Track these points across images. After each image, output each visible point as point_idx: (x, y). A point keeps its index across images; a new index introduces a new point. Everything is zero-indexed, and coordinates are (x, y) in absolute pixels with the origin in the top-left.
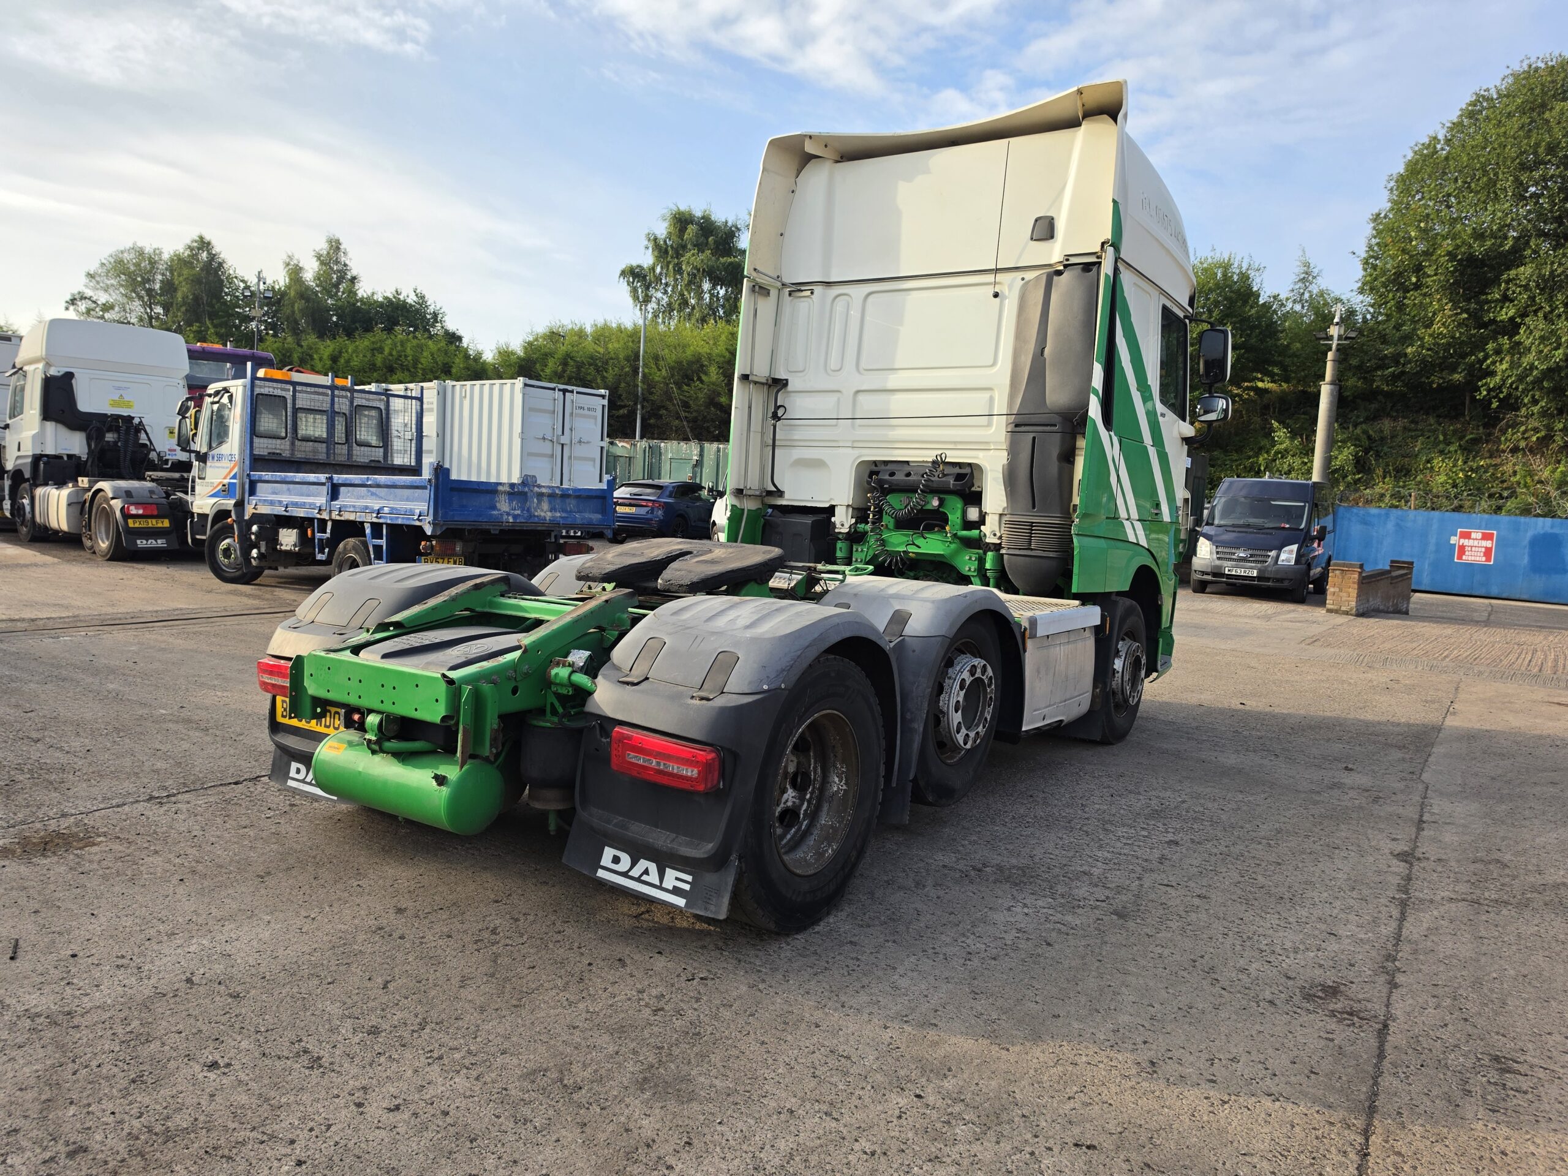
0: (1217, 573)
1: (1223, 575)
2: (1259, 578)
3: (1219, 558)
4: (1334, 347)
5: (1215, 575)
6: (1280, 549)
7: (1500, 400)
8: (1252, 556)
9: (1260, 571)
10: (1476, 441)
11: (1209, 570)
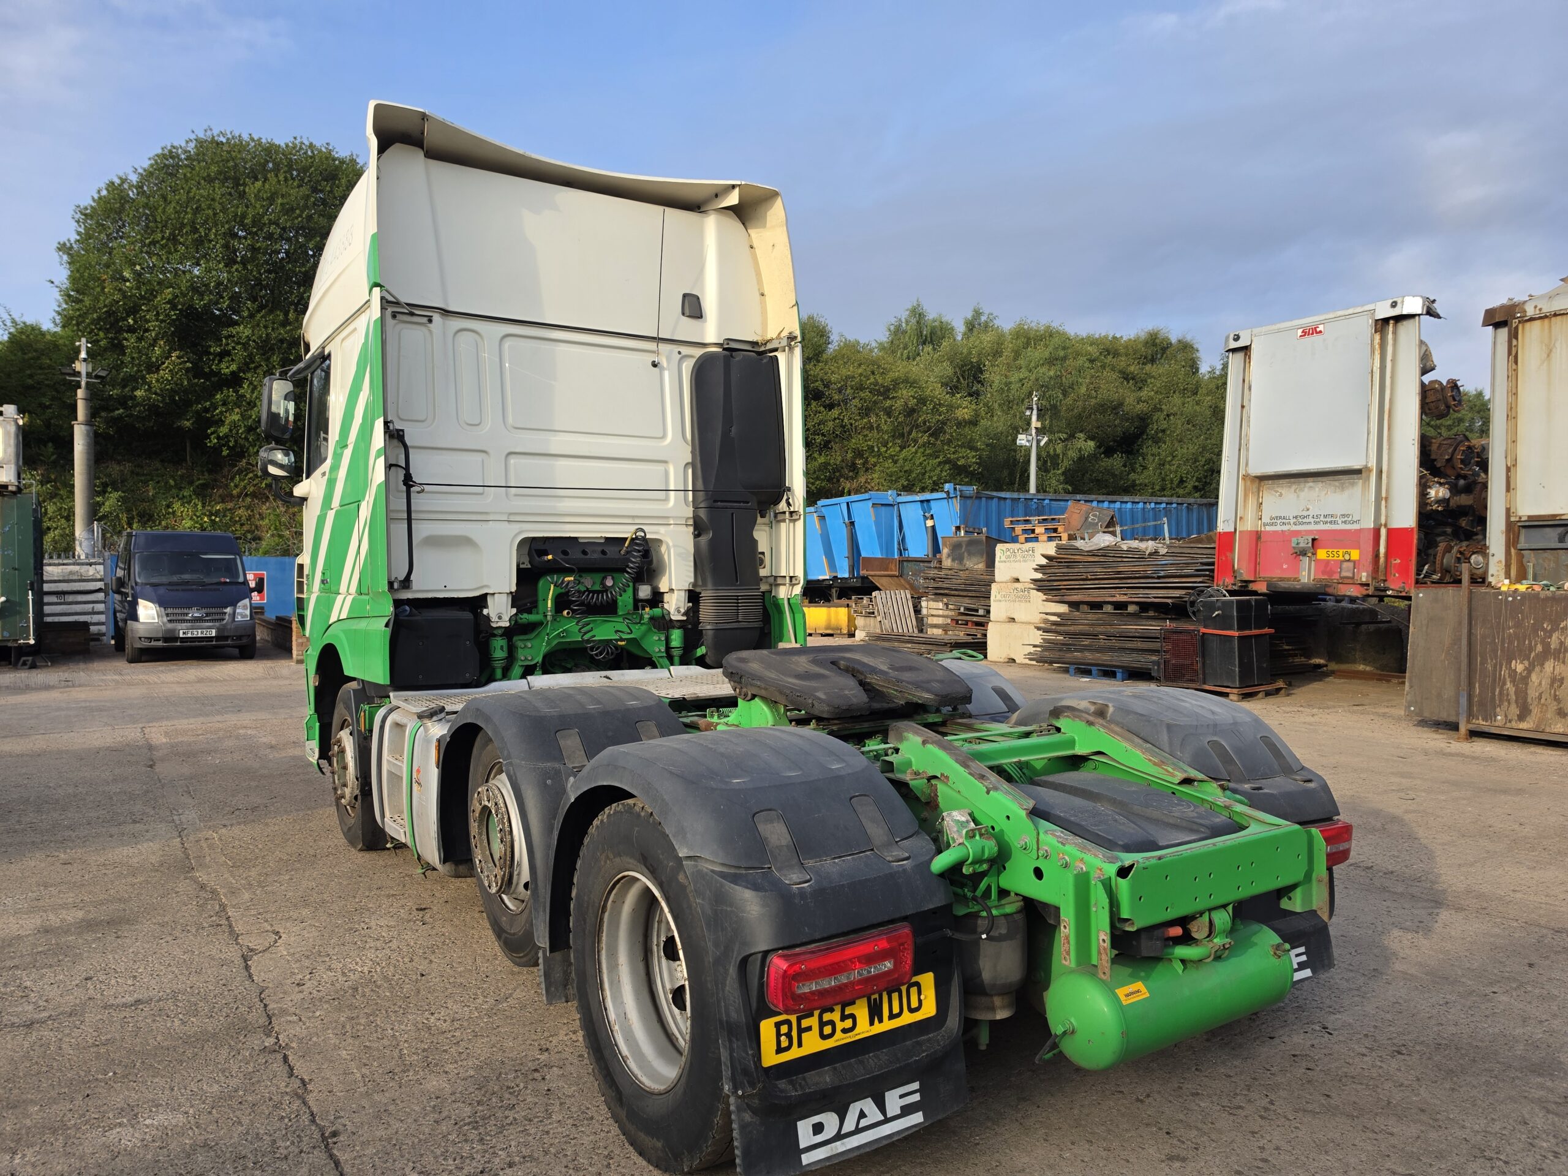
0: (170, 637)
1: (176, 639)
2: (217, 638)
3: (170, 621)
4: (83, 384)
5: (166, 640)
6: (234, 604)
7: (229, 448)
8: (207, 615)
9: (219, 630)
10: (204, 486)
11: (160, 635)
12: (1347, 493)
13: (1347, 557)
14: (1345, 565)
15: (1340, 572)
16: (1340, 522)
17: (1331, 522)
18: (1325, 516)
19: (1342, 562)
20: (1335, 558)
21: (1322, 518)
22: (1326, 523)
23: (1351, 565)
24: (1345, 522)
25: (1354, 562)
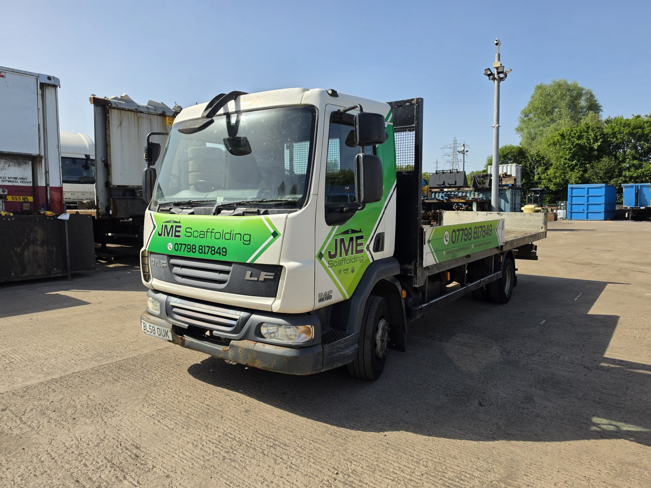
12: (23, 166)
13: (26, 200)
14: (25, 205)
15: (22, 208)
16: (19, 182)
17: (13, 181)
18: (9, 178)
19: (22, 202)
20: (18, 201)
21: (7, 179)
22: (11, 181)
23: (29, 204)
24: (22, 182)
25: (30, 202)
